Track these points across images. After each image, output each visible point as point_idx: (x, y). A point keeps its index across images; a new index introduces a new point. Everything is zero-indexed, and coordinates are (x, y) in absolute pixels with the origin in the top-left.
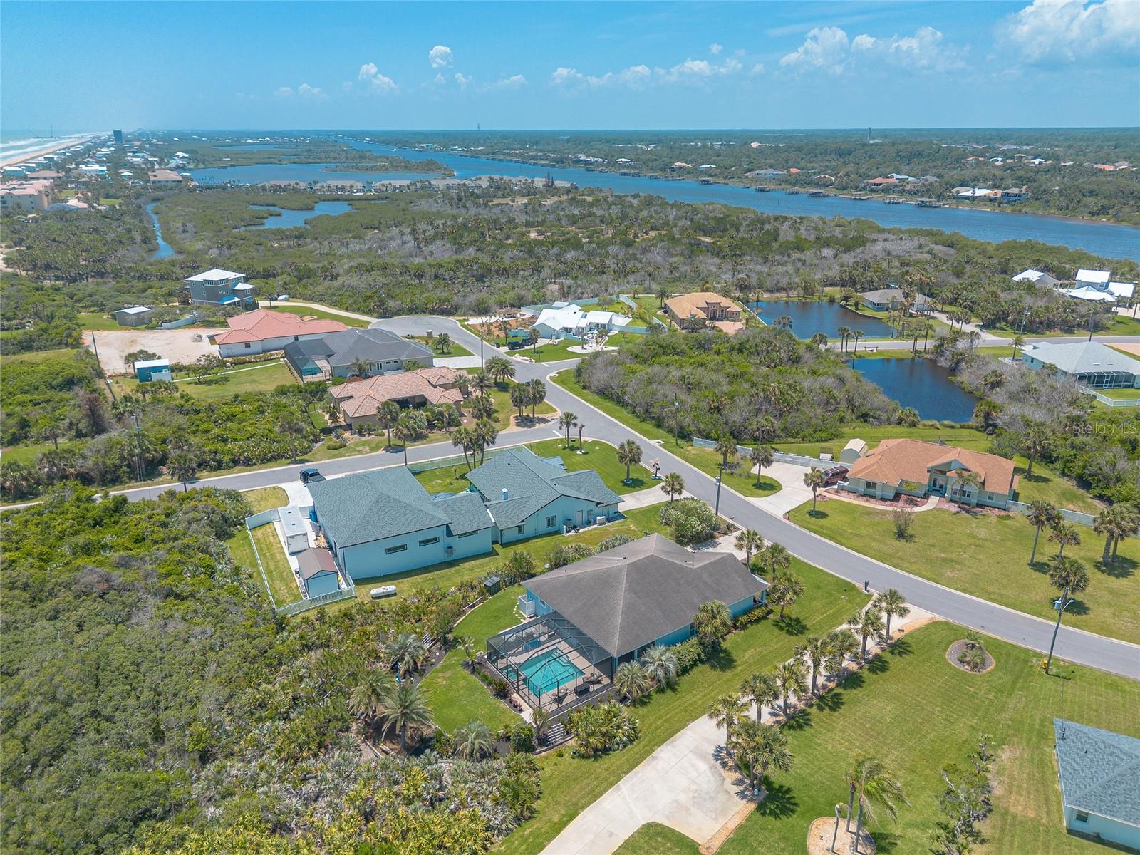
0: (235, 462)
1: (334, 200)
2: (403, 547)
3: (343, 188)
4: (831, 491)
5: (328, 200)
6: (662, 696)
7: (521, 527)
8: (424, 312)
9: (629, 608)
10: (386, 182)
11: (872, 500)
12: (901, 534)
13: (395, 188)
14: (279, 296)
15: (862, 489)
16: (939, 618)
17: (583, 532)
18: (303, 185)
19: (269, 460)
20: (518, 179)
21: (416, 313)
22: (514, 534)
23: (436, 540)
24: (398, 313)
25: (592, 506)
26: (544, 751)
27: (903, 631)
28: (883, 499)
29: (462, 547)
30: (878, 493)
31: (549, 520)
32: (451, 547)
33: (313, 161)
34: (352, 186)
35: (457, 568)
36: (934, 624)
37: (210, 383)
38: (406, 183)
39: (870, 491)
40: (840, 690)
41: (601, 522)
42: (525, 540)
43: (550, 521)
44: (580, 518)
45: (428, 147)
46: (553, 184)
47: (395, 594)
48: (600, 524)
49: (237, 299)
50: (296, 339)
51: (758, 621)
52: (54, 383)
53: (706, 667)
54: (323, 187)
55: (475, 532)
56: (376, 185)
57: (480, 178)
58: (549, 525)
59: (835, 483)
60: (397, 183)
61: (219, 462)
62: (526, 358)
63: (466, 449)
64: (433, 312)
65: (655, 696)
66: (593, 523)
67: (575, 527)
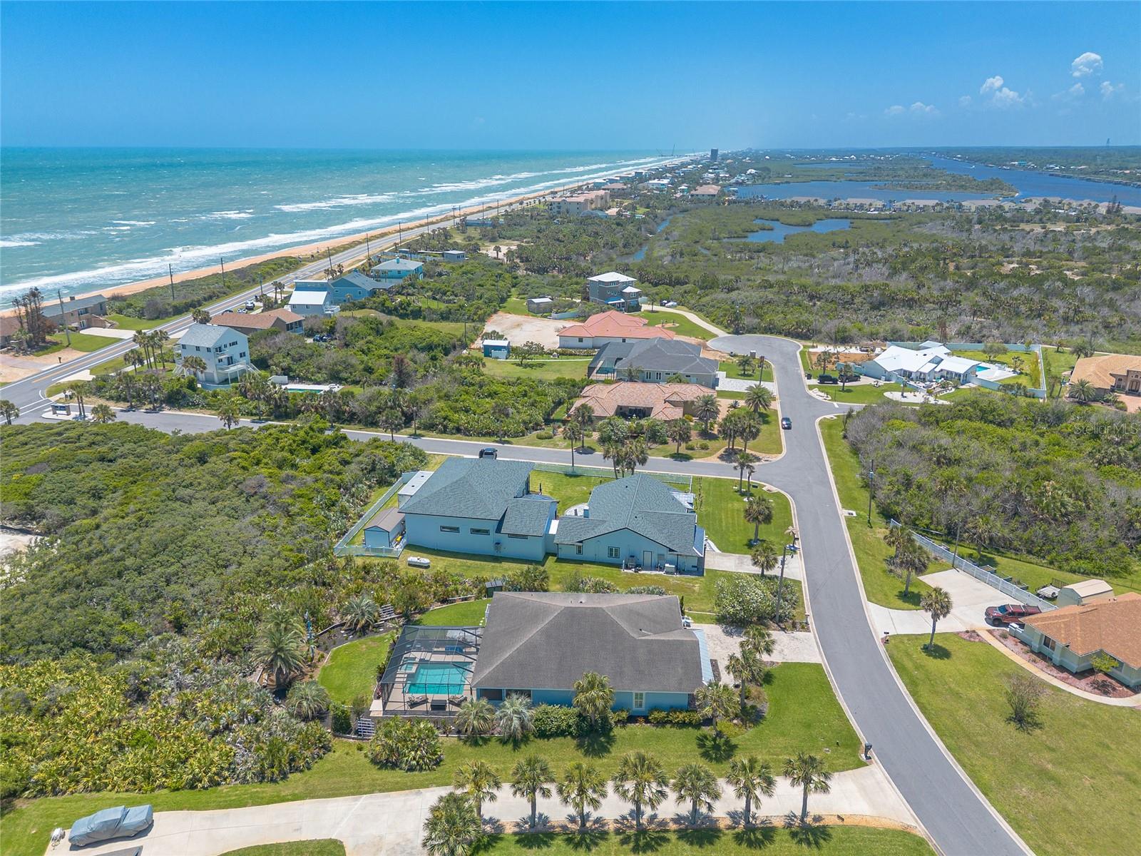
0: (458, 430)
1: (842, 218)
2: (456, 530)
3: (862, 206)
4: (996, 634)
5: (836, 218)
6: (500, 747)
7: (580, 547)
8: (780, 333)
9: (530, 648)
10: (909, 202)
11: (1042, 664)
12: (1021, 718)
13: (918, 207)
14: (669, 302)
15: (1036, 645)
16: (920, 830)
17: (643, 574)
18: (822, 202)
19: (484, 435)
20: (1079, 203)
21: (772, 333)
22: (572, 553)
23: (487, 532)
24: (752, 330)
25: (664, 551)
26: (353, 739)
27: (843, 820)
28: (1061, 668)
29: (511, 547)
30: (1056, 657)
31: (611, 550)
32: (498, 544)
33: (871, 179)
34: (871, 205)
35: (497, 564)
36: (904, 834)
37: (526, 366)
38: (931, 203)
39: (1046, 650)
40: (673, 837)
41: (669, 570)
42: (581, 562)
43: (613, 552)
44: (647, 559)
45: (1020, 164)
46: (1118, 210)
47: (427, 567)
48: (667, 573)
49: (622, 300)
50: (624, 341)
51: (683, 725)
52: (419, 346)
53: (570, 742)
54: (841, 204)
55: (525, 537)
56: (898, 204)
57: (1031, 200)
58: (611, 555)
59: (1007, 625)
60: (921, 203)
61: (445, 427)
62: (822, 394)
63: (617, 463)
64: (788, 334)
65: (493, 743)
66: (661, 569)
67: (638, 566)
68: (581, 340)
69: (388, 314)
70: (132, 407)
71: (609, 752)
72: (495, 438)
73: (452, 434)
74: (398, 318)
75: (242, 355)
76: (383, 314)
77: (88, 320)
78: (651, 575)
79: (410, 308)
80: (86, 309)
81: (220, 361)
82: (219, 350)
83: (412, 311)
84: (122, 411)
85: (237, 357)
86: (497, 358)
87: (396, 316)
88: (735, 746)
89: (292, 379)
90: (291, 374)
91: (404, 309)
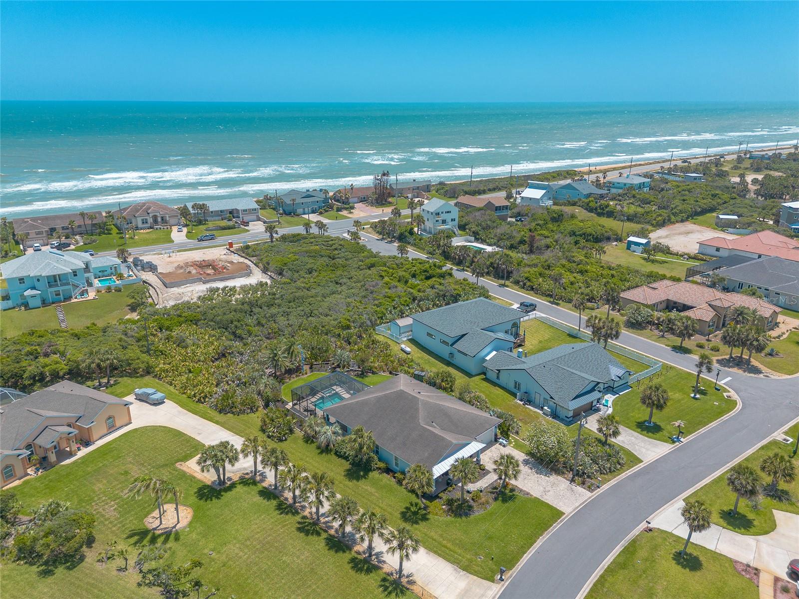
2: (434, 337)
6: (313, 449)
7: (498, 374)
17: (528, 408)
22: (494, 377)
25: (547, 397)
31: (517, 383)
32: (451, 354)
35: (446, 367)
37: (650, 261)
40: (324, 536)
41: (546, 412)
43: (517, 385)
44: (535, 399)
47: (409, 354)
53: (346, 466)
55: (466, 355)
65: (314, 446)
66: (542, 409)
67: (529, 402)
68: (718, 250)
69: (589, 211)
70: (383, 238)
71: (358, 481)
72: (549, 299)
73: (527, 290)
74: (595, 215)
75: (453, 220)
76: (585, 211)
77: (418, 193)
78: (531, 410)
79: (607, 209)
80: (418, 187)
81: (437, 221)
82: (438, 214)
83: (608, 212)
84: (378, 240)
85: (449, 220)
86: (634, 252)
87: (595, 214)
88: (427, 519)
89: (477, 240)
90: (477, 237)
91: (603, 209)
